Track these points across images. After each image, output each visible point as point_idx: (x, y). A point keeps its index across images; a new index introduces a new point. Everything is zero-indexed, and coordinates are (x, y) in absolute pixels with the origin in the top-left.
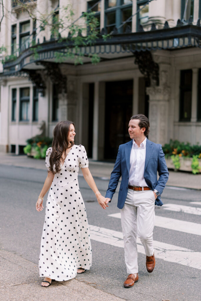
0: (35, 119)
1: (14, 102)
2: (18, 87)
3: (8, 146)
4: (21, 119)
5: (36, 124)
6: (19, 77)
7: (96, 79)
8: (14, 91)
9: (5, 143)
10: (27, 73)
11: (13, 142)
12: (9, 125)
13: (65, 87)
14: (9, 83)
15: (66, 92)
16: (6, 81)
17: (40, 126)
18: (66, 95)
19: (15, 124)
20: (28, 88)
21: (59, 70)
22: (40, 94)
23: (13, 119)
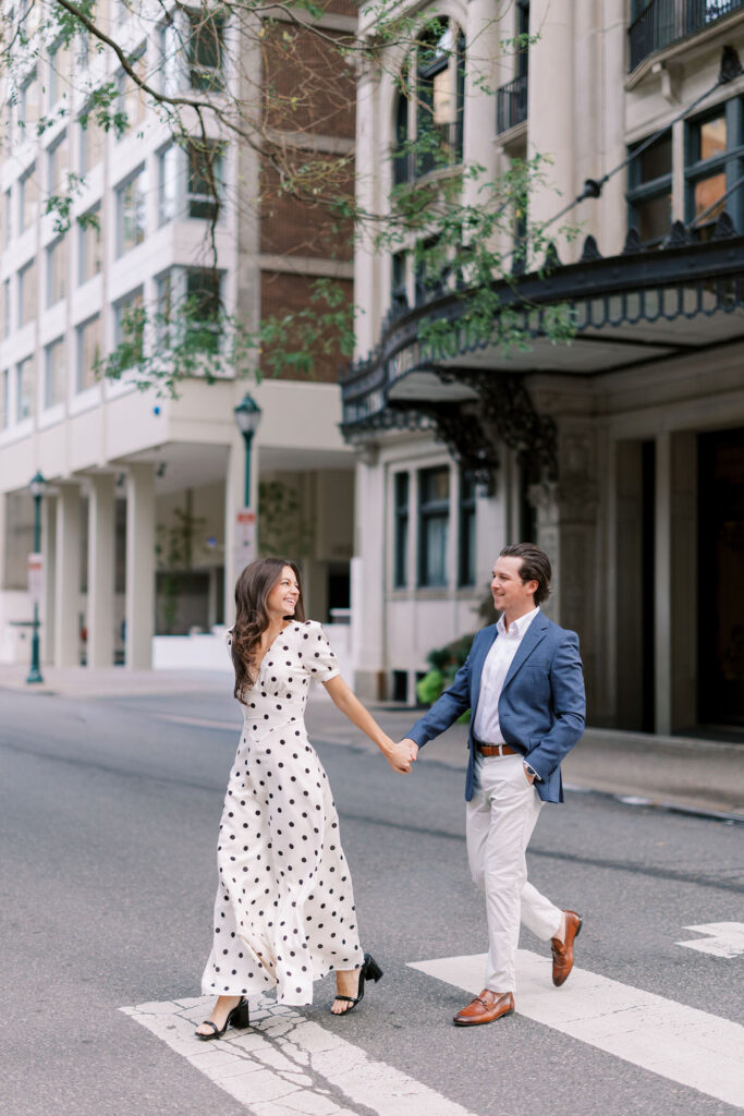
0: (466, 577)
1: (402, 520)
2: (412, 467)
3: (382, 677)
4: (424, 579)
5: (468, 597)
6: (413, 429)
7: (660, 425)
8: (402, 479)
9: (375, 667)
10: (431, 417)
11: (399, 663)
12: (385, 601)
13: (552, 459)
14: (385, 456)
15: (553, 477)
16: (375, 448)
17: (477, 604)
18: (552, 486)
19: (404, 599)
20: (444, 469)
21: (528, 398)
22: (479, 489)
23: (400, 580)
